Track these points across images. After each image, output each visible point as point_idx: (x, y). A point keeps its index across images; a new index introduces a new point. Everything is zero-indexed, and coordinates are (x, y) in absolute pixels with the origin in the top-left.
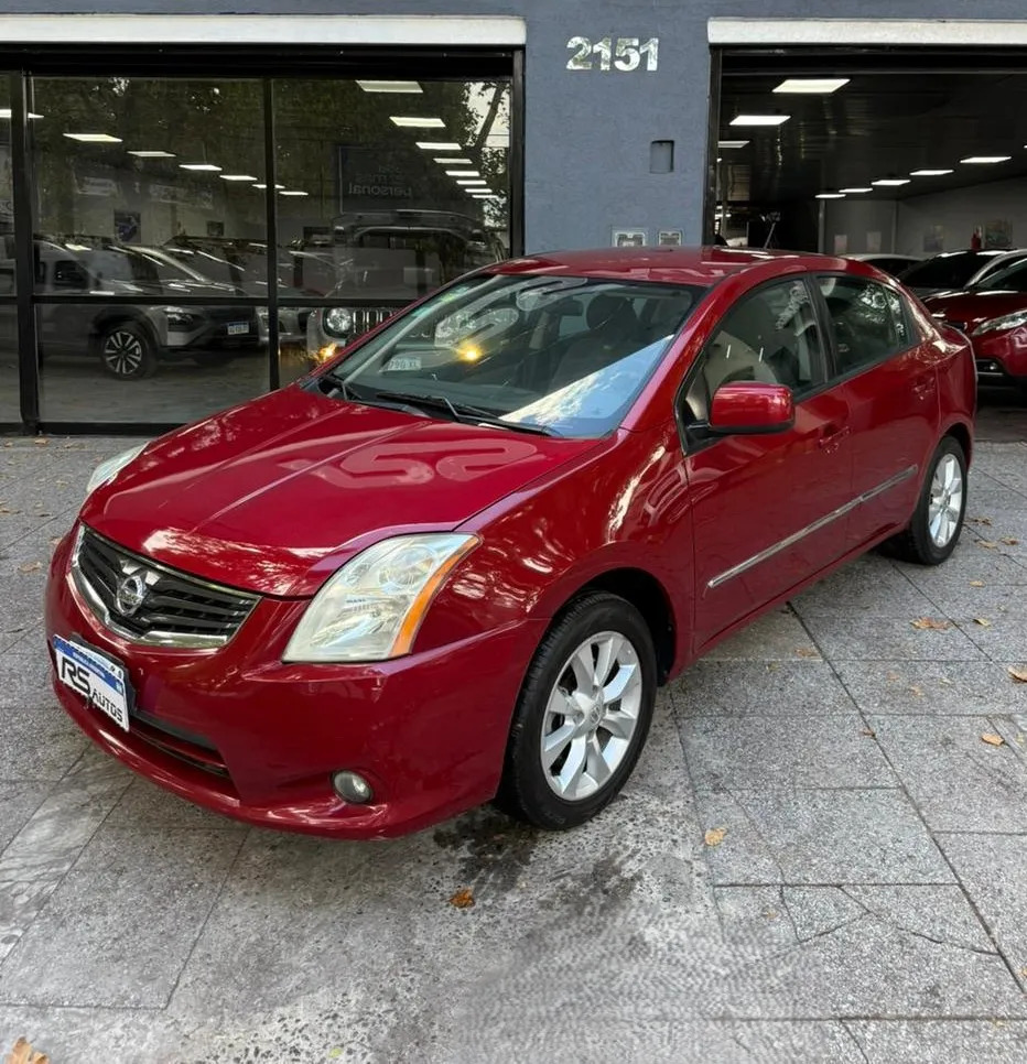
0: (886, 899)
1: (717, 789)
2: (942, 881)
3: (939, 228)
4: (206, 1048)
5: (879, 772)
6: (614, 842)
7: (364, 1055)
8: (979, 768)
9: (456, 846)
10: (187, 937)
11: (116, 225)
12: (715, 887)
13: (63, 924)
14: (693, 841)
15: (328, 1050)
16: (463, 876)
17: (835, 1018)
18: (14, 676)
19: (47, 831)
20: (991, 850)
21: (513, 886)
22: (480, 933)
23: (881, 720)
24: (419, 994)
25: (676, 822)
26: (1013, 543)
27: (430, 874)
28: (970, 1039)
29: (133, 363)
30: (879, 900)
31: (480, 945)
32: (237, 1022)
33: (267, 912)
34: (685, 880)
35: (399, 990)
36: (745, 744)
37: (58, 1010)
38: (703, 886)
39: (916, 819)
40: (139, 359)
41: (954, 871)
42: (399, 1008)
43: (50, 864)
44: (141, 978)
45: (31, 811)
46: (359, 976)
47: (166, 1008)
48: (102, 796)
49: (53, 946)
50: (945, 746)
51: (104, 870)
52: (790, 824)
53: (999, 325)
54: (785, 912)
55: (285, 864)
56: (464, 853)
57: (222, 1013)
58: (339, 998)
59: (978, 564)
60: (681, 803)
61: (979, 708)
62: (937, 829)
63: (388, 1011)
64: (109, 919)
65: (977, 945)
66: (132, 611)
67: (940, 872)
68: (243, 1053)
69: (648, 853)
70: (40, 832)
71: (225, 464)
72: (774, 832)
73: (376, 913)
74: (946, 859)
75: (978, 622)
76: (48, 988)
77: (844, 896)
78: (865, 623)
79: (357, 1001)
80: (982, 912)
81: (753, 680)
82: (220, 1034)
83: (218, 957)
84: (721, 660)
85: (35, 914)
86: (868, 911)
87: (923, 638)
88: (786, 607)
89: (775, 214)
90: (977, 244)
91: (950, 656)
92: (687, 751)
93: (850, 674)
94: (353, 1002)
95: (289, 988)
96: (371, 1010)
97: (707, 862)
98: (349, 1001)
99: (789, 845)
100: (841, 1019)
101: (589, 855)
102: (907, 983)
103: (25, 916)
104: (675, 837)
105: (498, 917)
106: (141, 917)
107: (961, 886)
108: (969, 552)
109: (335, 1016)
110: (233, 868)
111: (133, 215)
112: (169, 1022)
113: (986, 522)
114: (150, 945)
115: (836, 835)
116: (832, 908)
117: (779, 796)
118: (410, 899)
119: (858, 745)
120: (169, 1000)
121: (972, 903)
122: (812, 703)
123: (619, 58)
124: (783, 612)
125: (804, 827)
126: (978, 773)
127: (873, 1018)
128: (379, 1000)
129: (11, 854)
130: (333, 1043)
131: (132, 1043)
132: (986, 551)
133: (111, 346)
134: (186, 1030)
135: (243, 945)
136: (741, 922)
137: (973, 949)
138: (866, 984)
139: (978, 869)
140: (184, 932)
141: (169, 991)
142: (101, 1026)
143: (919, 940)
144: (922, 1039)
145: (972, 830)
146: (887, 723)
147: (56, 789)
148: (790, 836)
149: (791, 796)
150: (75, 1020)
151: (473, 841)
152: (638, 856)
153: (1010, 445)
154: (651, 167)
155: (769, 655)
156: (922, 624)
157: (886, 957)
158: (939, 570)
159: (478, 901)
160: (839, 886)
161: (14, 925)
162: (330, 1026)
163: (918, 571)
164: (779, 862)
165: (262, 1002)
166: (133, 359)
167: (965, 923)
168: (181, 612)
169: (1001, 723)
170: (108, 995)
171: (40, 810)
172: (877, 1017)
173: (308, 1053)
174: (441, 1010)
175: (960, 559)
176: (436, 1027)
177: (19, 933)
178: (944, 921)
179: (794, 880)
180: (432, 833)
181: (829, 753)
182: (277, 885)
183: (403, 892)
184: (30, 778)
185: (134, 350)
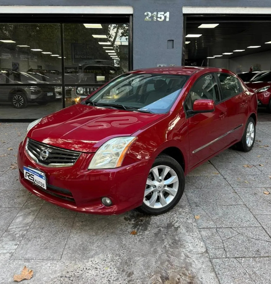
0: (244, 230)
1: (197, 206)
2: (257, 226)
3: (240, 66)
4: (73, 268)
5: (238, 201)
6: (172, 219)
7: (114, 269)
8: (264, 200)
9: (130, 220)
10: (63, 243)
11: (13, 66)
12: (199, 229)
13: (30, 241)
14: (192, 218)
15: (105, 268)
16: (133, 228)
17: (234, 258)
18: (5, 182)
19: (21, 219)
20: (269, 219)
21: (147, 230)
22: (140, 241)
23: (238, 189)
24: (126, 255)
25: (187, 214)
26: (267, 146)
27: (124, 227)
28: (268, 261)
29: (21, 104)
30: (241, 231)
31: (140, 244)
32: (80, 262)
33: (83, 237)
34: (191, 227)
35: (121, 254)
36: (203, 195)
37: (32, 260)
38: (196, 229)
39: (249, 212)
40: (23, 102)
41: (260, 224)
42: (121, 258)
43: (24, 227)
44: (53, 253)
45: (16, 215)
46: (110, 251)
47: (61, 259)
48: (34, 210)
49: (28, 246)
50: (255, 195)
51: (38, 228)
52: (217, 214)
53: (260, 90)
54: (218, 234)
55: (86, 226)
56: (133, 222)
57: (76, 260)
58: (106, 256)
59: (259, 151)
60: (188, 209)
61: (263, 186)
62: (255, 214)
63: (119, 259)
64: (42, 239)
65: (268, 240)
66: (45, 159)
67: (257, 224)
68: (83, 269)
69: (180, 221)
70: (19, 220)
71: (64, 123)
72: (213, 215)
73: (112, 236)
74: (258, 221)
75: (260, 165)
76: (28, 256)
77: (233, 230)
78: (230, 166)
79: (111, 257)
80: (268, 233)
81: (203, 180)
82: (76, 265)
83: (72, 247)
84: (194, 175)
85: (22, 239)
86: (239, 233)
87: (246, 169)
88: (209, 163)
89: (195, 63)
90: (251, 70)
91: (254, 173)
92: (188, 197)
93: (228, 178)
94: (109, 257)
95: (92, 254)
96: (114, 259)
97: (196, 223)
98: (108, 257)
99: (217, 219)
100: (235, 258)
101: (165, 222)
102: (251, 249)
103: (19, 239)
104: (187, 217)
105: (144, 237)
106: (50, 238)
107: (262, 227)
108: (256, 149)
109: (105, 260)
110: (72, 227)
111: (17, 63)
112: (62, 262)
113: (260, 141)
114: (54, 245)
115: (229, 216)
116: (230, 233)
117: (213, 207)
118: (120, 233)
119: (232, 195)
120: (61, 258)
121: (266, 231)
122: (219, 185)
123: (159, 18)
124: (209, 164)
125: (220, 215)
126: (264, 201)
127: (243, 257)
128: (116, 256)
129: (13, 225)
130: (106, 266)
131: (53, 267)
132: (261, 148)
133: (15, 99)
134: (67, 264)
135: (78, 245)
136: (207, 236)
137: (267, 241)
138: (240, 250)
139: (266, 223)
140: (62, 242)
141: (61, 255)
142: (45, 264)
143: (253, 240)
144: (256, 262)
145: (264, 214)
146: (239, 190)
147: (21, 209)
148: (217, 217)
149: (216, 207)
150: (37, 263)
151: (134, 219)
152: (178, 222)
153: (264, 122)
154: (167, 47)
155: (206, 174)
156: (246, 166)
157: (245, 244)
158: (249, 153)
159: (138, 233)
160: (231, 228)
161: (17, 241)
162: (104, 262)
163: (243, 153)
164: (215, 223)
165: (86, 257)
166: (21, 103)
167: (264, 235)
168: (59, 158)
169: (269, 189)
170: (45, 257)
171: (18, 214)
172: (244, 257)
173: (100, 269)
174: (133, 258)
175: (254, 150)
176: (132, 262)
177: (19, 243)
178: (259, 235)
179: (219, 226)
180: (124, 218)
181: (225, 197)
182: (85, 231)
183: (118, 232)
184: (14, 207)
185: (21, 100)
